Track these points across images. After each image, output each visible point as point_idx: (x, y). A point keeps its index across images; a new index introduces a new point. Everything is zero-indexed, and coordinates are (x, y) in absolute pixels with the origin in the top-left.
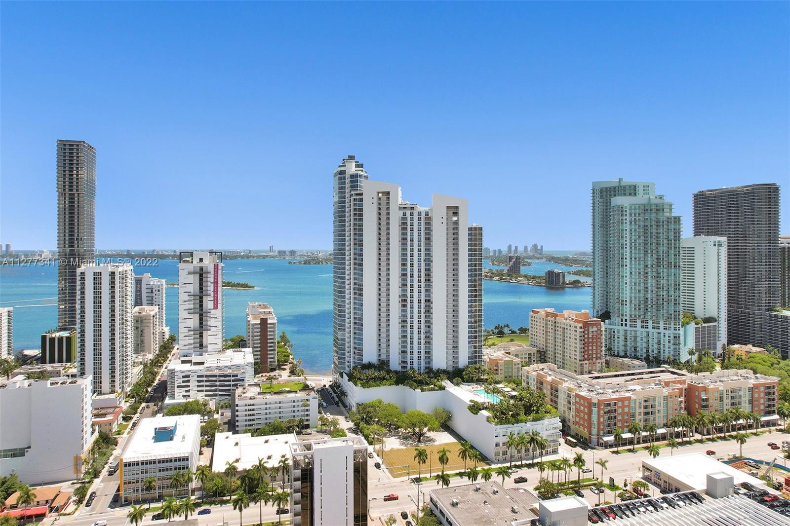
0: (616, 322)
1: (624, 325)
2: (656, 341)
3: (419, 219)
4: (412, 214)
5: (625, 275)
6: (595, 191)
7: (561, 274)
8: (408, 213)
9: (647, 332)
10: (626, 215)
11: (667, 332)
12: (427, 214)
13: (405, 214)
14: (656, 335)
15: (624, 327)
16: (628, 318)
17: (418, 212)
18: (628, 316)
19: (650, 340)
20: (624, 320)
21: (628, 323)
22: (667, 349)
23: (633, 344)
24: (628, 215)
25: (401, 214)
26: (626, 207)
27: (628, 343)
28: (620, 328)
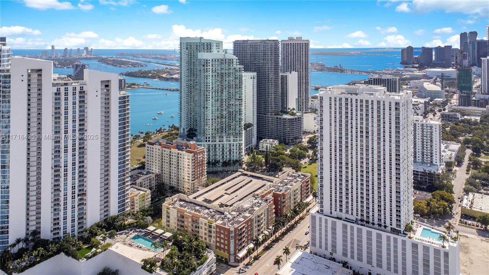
0: (203, 139)
1: (208, 141)
2: (228, 149)
3: (74, 94)
4: (66, 89)
5: (208, 106)
6: (182, 44)
7: (123, 80)
8: (62, 89)
9: (222, 144)
10: (209, 65)
11: (235, 143)
12: (82, 88)
13: (58, 90)
14: (228, 146)
15: (208, 143)
16: (210, 136)
17: (73, 88)
18: (211, 135)
19: (225, 149)
20: (208, 138)
21: (211, 139)
22: (235, 154)
23: (214, 154)
24: (211, 66)
25: (55, 90)
26: (209, 60)
27: (211, 153)
28: (205, 143)
